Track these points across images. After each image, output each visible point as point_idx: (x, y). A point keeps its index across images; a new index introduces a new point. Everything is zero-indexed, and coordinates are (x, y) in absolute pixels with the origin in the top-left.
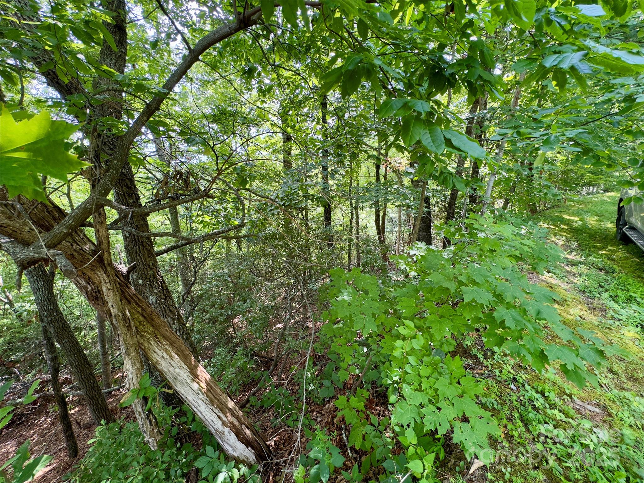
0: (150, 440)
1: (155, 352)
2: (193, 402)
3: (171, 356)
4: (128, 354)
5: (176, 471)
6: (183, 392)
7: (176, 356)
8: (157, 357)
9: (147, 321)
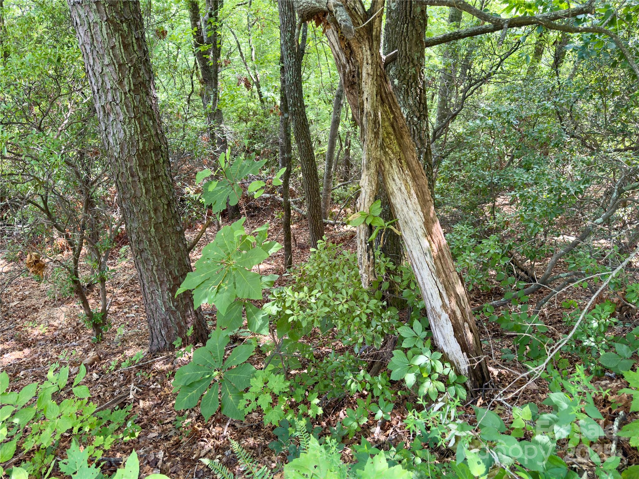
0: (364, 275)
1: (394, 180)
2: (417, 260)
3: (409, 192)
4: (368, 168)
5: (377, 325)
6: (410, 243)
7: (415, 196)
8: (394, 187)
9: (396, 135)
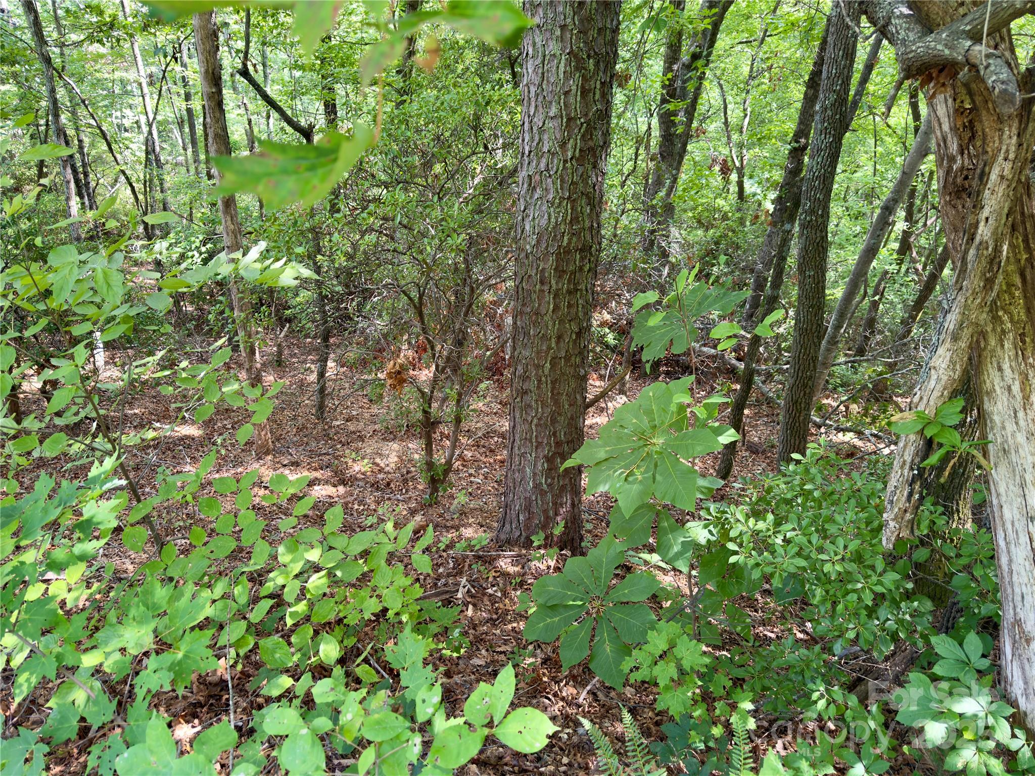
0: (892, 524)
1: (1000, 369)
2: (1009, 526)
3: (1026, 398)
4: (955, 338)
5: (888, 619)
6: (1002, 489)
8: (997, 381)
9: (1025, 291)
